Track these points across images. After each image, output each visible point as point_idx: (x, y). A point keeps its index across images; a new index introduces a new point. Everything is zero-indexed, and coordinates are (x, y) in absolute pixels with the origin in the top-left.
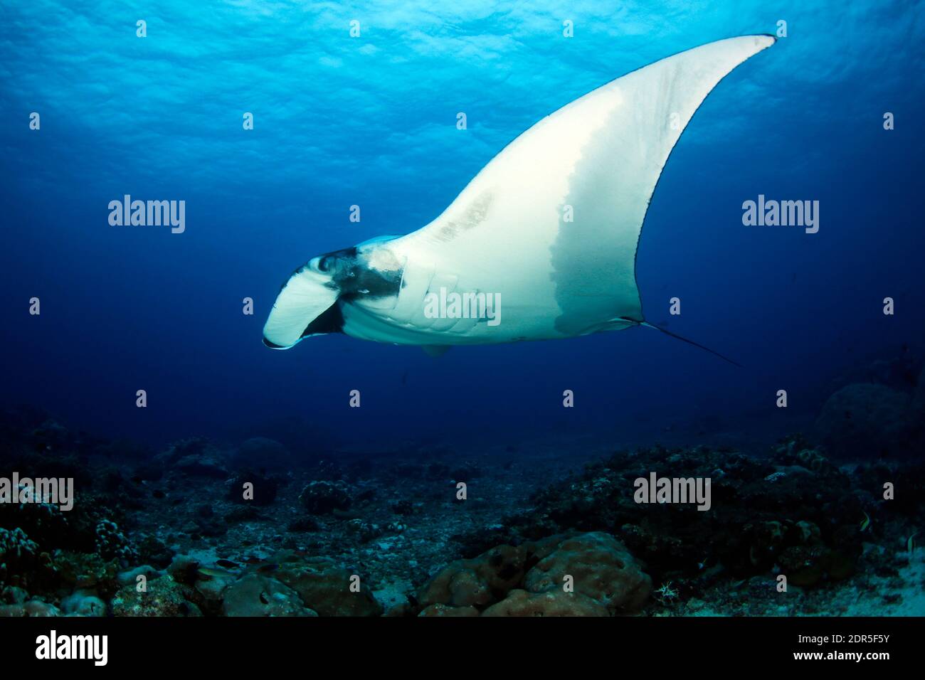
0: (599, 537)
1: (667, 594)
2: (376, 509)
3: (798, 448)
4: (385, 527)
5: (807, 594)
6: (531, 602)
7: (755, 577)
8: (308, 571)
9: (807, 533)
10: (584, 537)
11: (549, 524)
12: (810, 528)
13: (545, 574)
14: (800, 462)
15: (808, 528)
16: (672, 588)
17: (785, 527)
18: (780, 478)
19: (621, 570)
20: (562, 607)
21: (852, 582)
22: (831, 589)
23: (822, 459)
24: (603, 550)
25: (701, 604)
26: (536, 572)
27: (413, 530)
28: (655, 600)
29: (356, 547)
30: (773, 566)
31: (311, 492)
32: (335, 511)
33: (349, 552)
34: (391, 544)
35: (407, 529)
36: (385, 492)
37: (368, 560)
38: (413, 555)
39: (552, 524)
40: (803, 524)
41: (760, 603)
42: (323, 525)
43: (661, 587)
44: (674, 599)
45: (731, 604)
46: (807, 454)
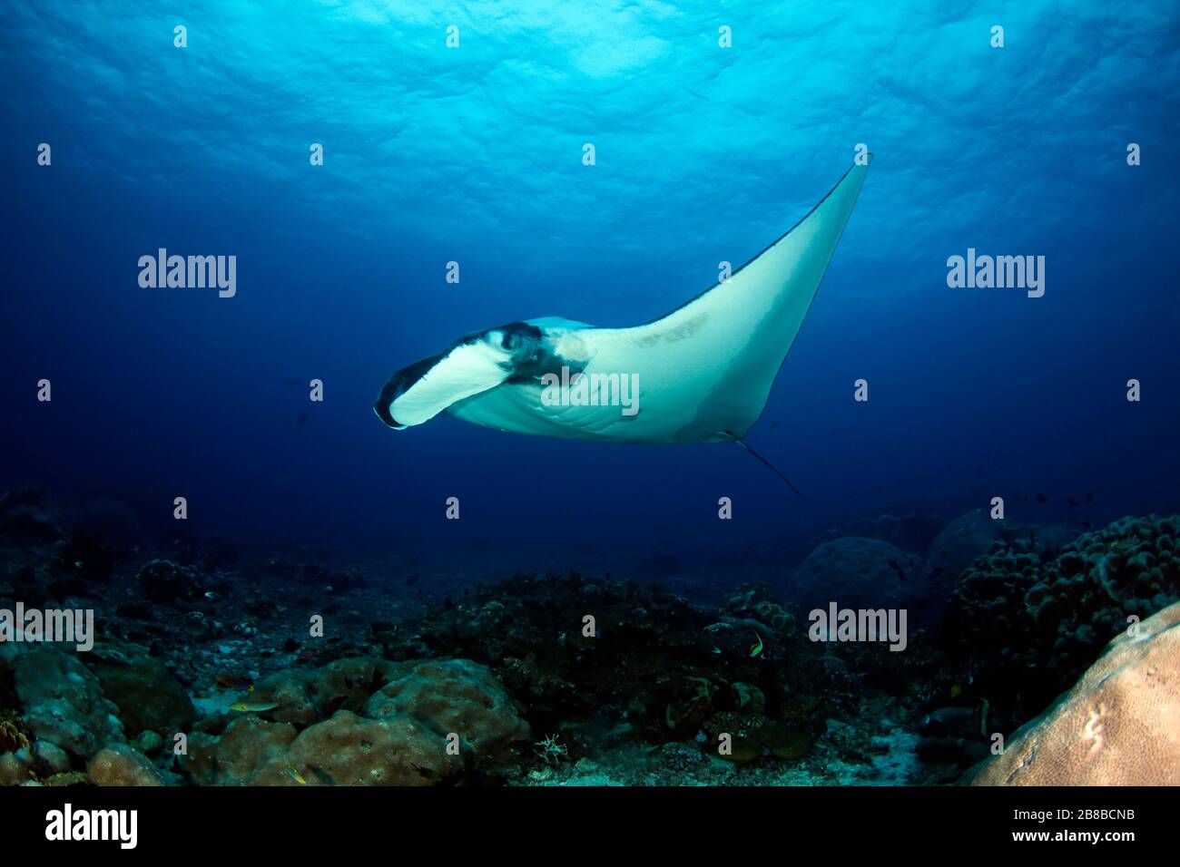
0: (468, 666)
1: (552, 750)
2: (227, 606)
3: (756, 599)
4: (230, 627)
5: (738, 772)
6: (358, 728)
7: (672, 744)
8: (115, 655)
9: (745, 698)
10: (448, 663)
11: (419, 647)
12: (750, 693)
13: (390, 700)
14: (757, 616)
15: (746, 692)
16: (558, 742)
17: (717, 687)
18: (722, 629)
19: (489, 710)
20: (397, 739)
21: (803, 765)
22: (773, 769)
23: (786, 616)
24: (470, 683)
25: (594, 767)
26: (379, 695)
27: (265, 637)
28: (535, 754)
29: (191, 646)
30: (697, 733)
31: (152, 571)
32: (178, 601)
33: (181, 651)
34: (234, 649)
35: (257, 634)
36: (245, 589)
37: (201, 662)
38: (256, 665)
39: (424, 648)
40: (740, 687)
41: (675, 775)
42: (158, 614)
43: (545, 739)
44: (561, 757)
45: (635, 772)
46: (765, 608)
